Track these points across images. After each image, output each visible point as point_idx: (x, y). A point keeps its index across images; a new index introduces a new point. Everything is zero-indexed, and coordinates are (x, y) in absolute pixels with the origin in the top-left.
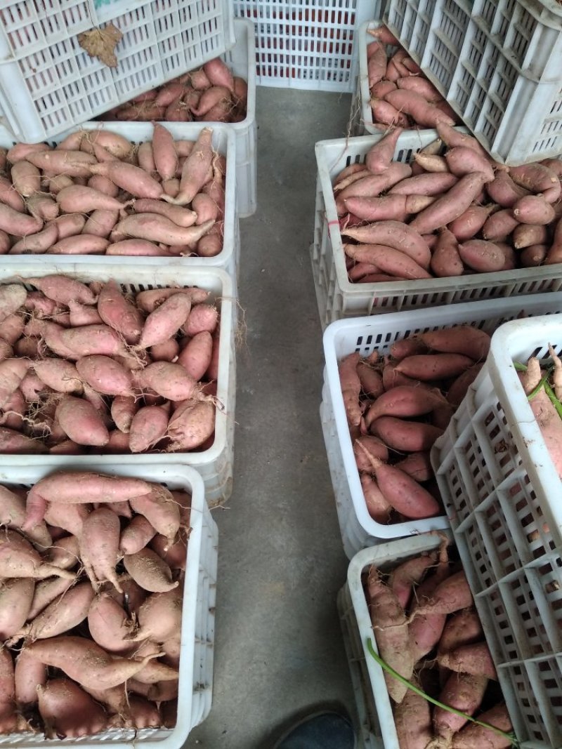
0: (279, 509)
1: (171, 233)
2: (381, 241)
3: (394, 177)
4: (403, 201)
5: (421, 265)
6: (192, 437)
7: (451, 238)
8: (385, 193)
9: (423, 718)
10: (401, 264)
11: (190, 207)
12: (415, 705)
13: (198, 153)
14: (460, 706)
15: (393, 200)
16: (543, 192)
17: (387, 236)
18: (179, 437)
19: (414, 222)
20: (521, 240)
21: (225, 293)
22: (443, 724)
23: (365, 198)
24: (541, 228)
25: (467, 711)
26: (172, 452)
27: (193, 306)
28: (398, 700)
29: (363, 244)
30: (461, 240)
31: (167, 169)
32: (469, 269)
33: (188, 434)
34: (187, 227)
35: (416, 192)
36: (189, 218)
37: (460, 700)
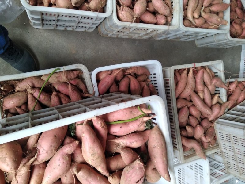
0: (98, 52)
1: (191, 9)
2: (188, 81)
3: (210, 87)
4: (202, 89)
5: (180, 95)
6: (122, 14)
7: (189, 105)
8: (205, 84)
9: (37, 85)
10: (180, 87)
11: (200, 16)
12: (40, 83)
13: (219, 19)
14: (41, 96)
15: (202, 86)
16: (205, 136)
17: (190, 83)
18: (122, 9)
19: (195, 93)
20: (189, 128)
21: (170, 27)
22: (36, 91)
23: (203, 76)
24: (193, 135)
25: (40, 98)
26: (117, 6)
27: (166, 16)
28: (42, 78)
29: (187, 75)
30: (189, 108)
31: (213, 8)
32: (179, 110)
33: (122, 13)
34: (193, 15)
35: (205, 94)
36: (196, 16)
37: (43, 96)
